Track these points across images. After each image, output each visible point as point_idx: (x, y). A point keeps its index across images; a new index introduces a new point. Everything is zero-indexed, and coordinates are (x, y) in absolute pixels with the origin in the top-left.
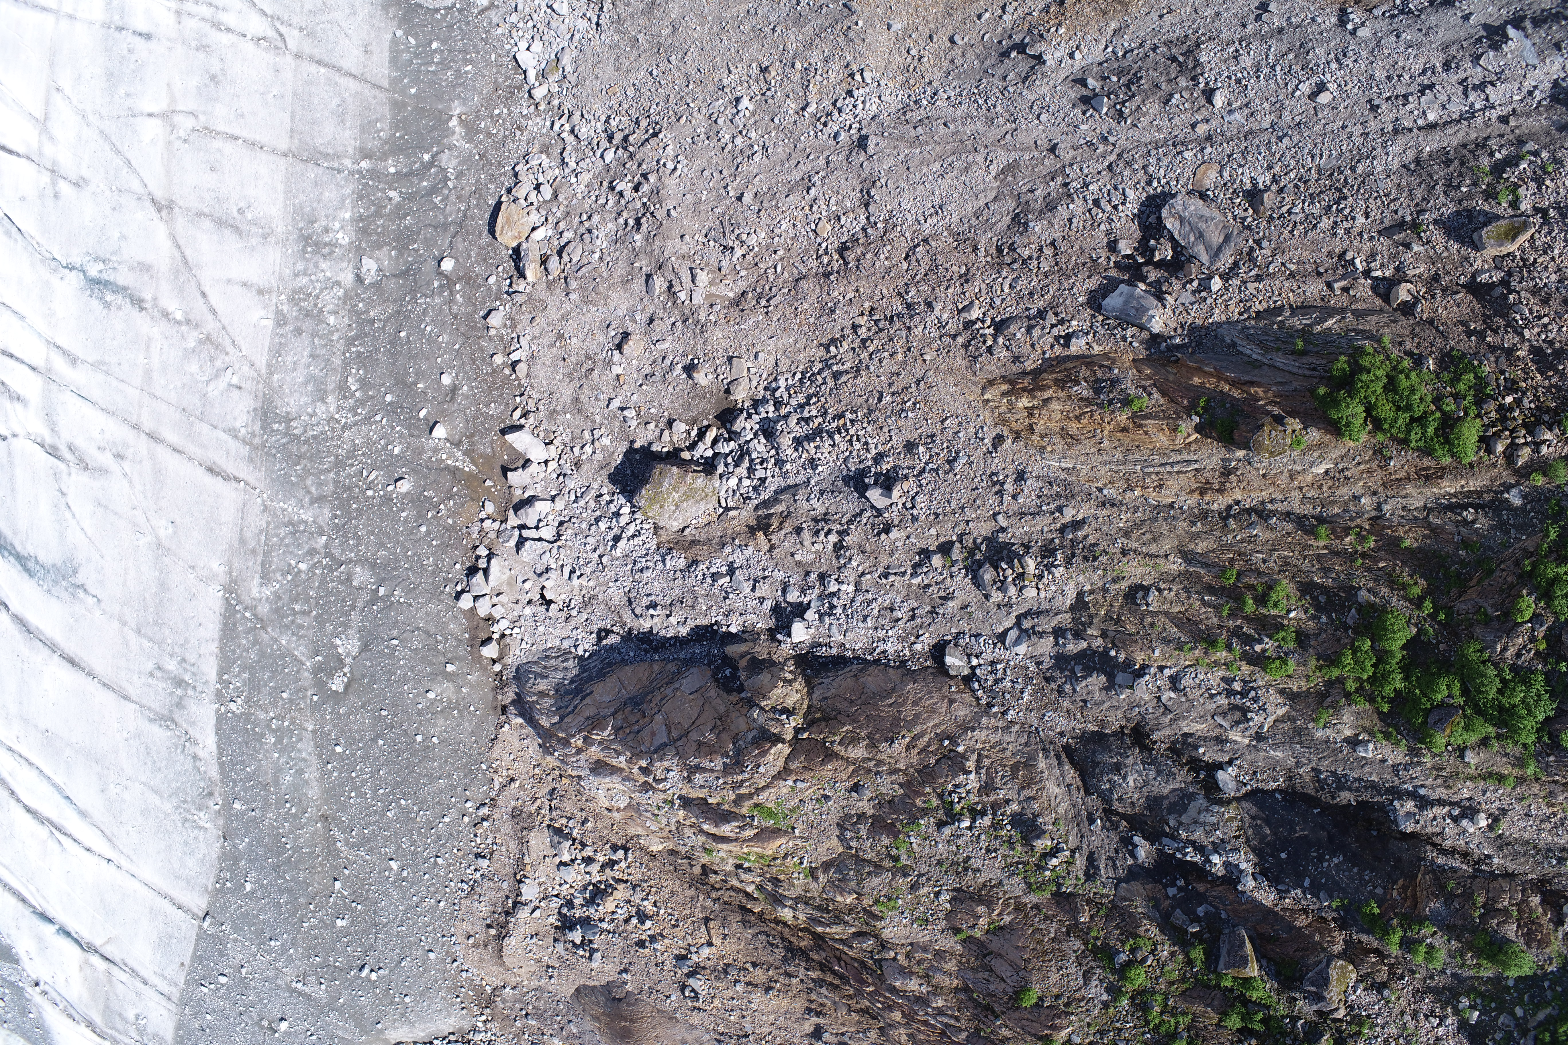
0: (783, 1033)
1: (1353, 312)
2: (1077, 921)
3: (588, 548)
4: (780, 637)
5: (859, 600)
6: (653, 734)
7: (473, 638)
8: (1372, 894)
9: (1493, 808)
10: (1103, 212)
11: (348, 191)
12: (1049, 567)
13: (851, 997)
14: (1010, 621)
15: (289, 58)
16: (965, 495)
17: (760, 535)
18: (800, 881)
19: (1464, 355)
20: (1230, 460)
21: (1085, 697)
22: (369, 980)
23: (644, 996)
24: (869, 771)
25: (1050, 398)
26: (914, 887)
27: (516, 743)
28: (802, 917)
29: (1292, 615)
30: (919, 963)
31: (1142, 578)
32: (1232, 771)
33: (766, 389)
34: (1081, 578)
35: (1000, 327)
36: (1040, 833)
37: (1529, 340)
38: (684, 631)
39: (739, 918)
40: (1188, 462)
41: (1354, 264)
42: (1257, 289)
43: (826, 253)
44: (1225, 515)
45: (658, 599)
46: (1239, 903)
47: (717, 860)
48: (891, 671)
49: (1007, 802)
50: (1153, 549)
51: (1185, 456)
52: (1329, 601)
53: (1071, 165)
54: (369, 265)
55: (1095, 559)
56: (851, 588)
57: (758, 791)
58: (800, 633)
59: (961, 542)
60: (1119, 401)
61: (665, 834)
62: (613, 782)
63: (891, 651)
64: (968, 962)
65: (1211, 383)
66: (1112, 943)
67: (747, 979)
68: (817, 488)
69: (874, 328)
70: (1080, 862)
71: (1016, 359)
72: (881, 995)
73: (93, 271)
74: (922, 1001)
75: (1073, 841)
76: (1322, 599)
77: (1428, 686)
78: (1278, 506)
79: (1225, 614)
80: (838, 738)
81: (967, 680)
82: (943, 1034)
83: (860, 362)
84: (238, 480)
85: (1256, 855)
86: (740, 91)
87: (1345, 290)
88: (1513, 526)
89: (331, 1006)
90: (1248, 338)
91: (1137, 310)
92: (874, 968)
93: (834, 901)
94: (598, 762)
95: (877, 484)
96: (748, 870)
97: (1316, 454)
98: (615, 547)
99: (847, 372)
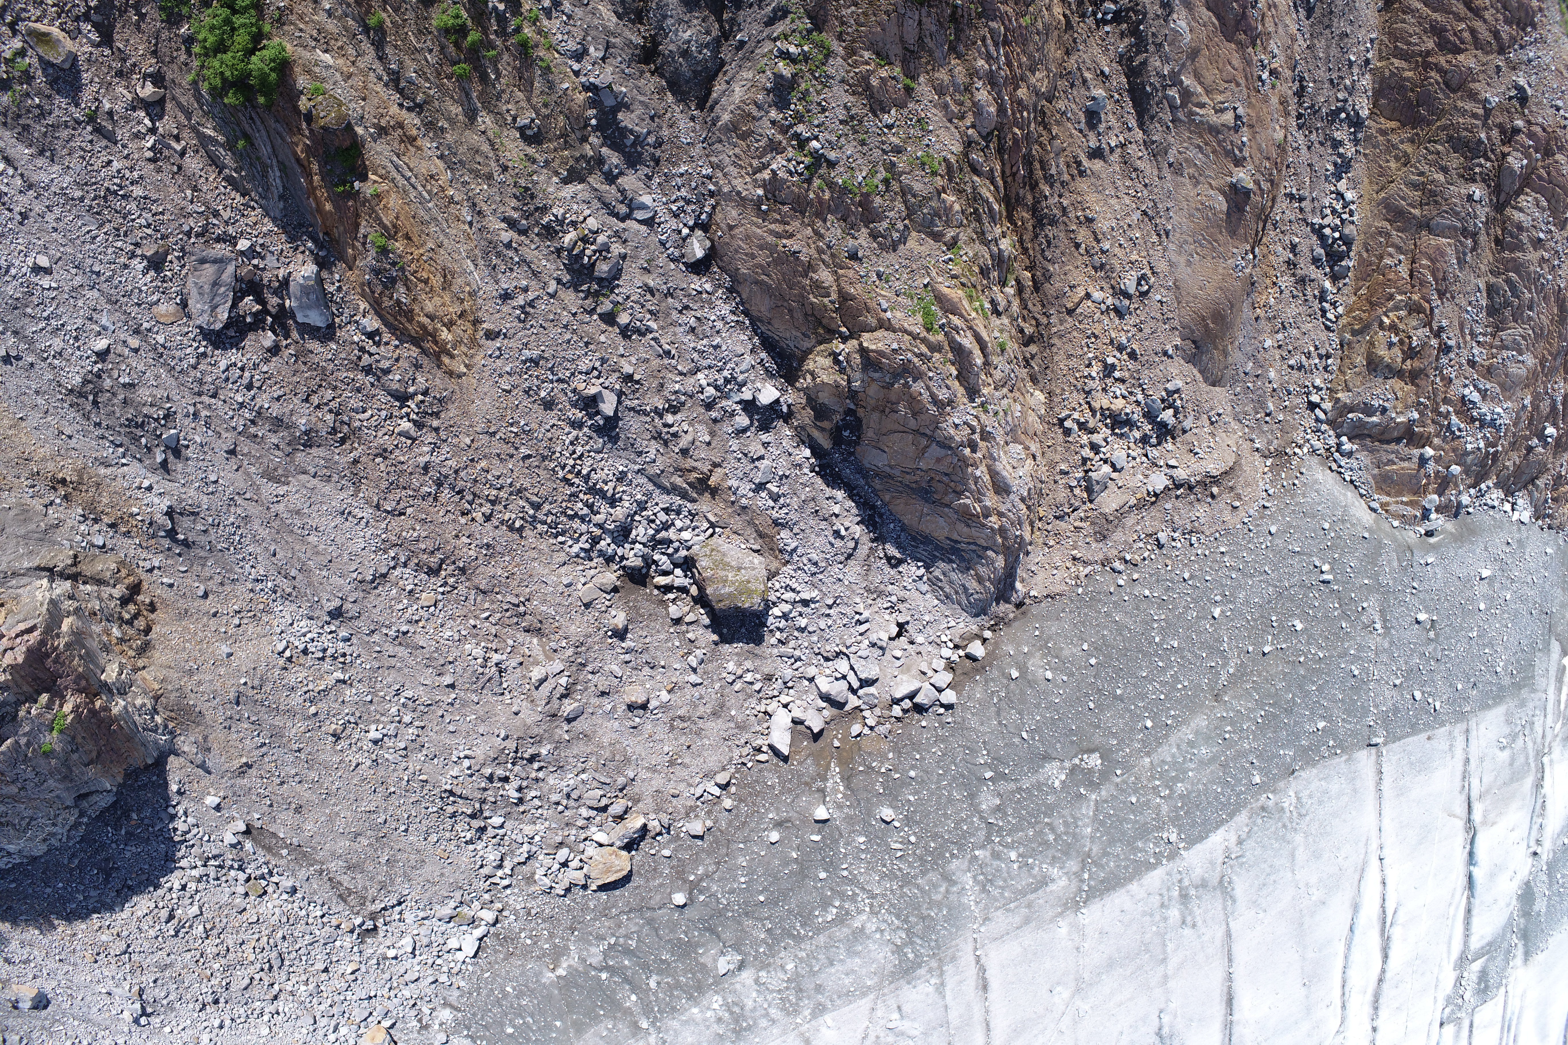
0: (1119, 183)
1: (189, 119)
3: (830, 622)
4: (785, 409)
5: (705, 363)
6: (938, 460)
7: (977, 671)
10: (252, 377)
12: (561, 222)
13: (1041, 144)
14: (630, 224)
16: (554, 332)
17: (712, 482)
18: (968, 251)
19: (161, 9)
20: (371, 135)
21: (648, 120)
23: (1176, 323)
24: (833, 256)
25: (427, 316)
26: (898, 150)
27: (1041, 577)
28: (998, 230)
30: (961, 104)
31: (515, 140)
33: (591, 560)
34: (551, 189)
35: (402, 398)
36: (778, 77)
38: (840, 494)
39: (1047, 285)
40: (397, 167)
41: (153, 146)
42: (225, 209)
43: (445, 584)
44: (417, 108)
45: (829, 533)
47: (1006, 335)
48: (744, 296)
49: (773, 123)
50: (486, 148)
51: (394, 173)
53: (235, 429)
55: (527, 189)
56: (700, 375)
57: (915, 337)
58: (768, 394)
59: (594, 309)
60: (387, 258)
61: (1017, 394)
62: (1004, 468)
63: (727, 307)
64: (928, 63)
65: (322, 193)
67: (1094, 244)
68: (639, 460)
69: (477, 501)
70: (780, 28)
71: (417, 366)
72: (1015, 119)
74: (991, 80)
75: (767, 46)
78: (380, 70)
79: (493, 53)
80: (826, 300)
81: (705, 227)
82: (1006, 43)
83: (511, 494)
86: (367, 746)
87: (177, 138)
90: (267, 189)
91: (308, 294)
92: (995, 139)
93: (963, 212)
94: (997, 492)
95: (598, 413)
96: (992, 302)
97: (317, 70)
98: (812, 601)
99: (527, 500)
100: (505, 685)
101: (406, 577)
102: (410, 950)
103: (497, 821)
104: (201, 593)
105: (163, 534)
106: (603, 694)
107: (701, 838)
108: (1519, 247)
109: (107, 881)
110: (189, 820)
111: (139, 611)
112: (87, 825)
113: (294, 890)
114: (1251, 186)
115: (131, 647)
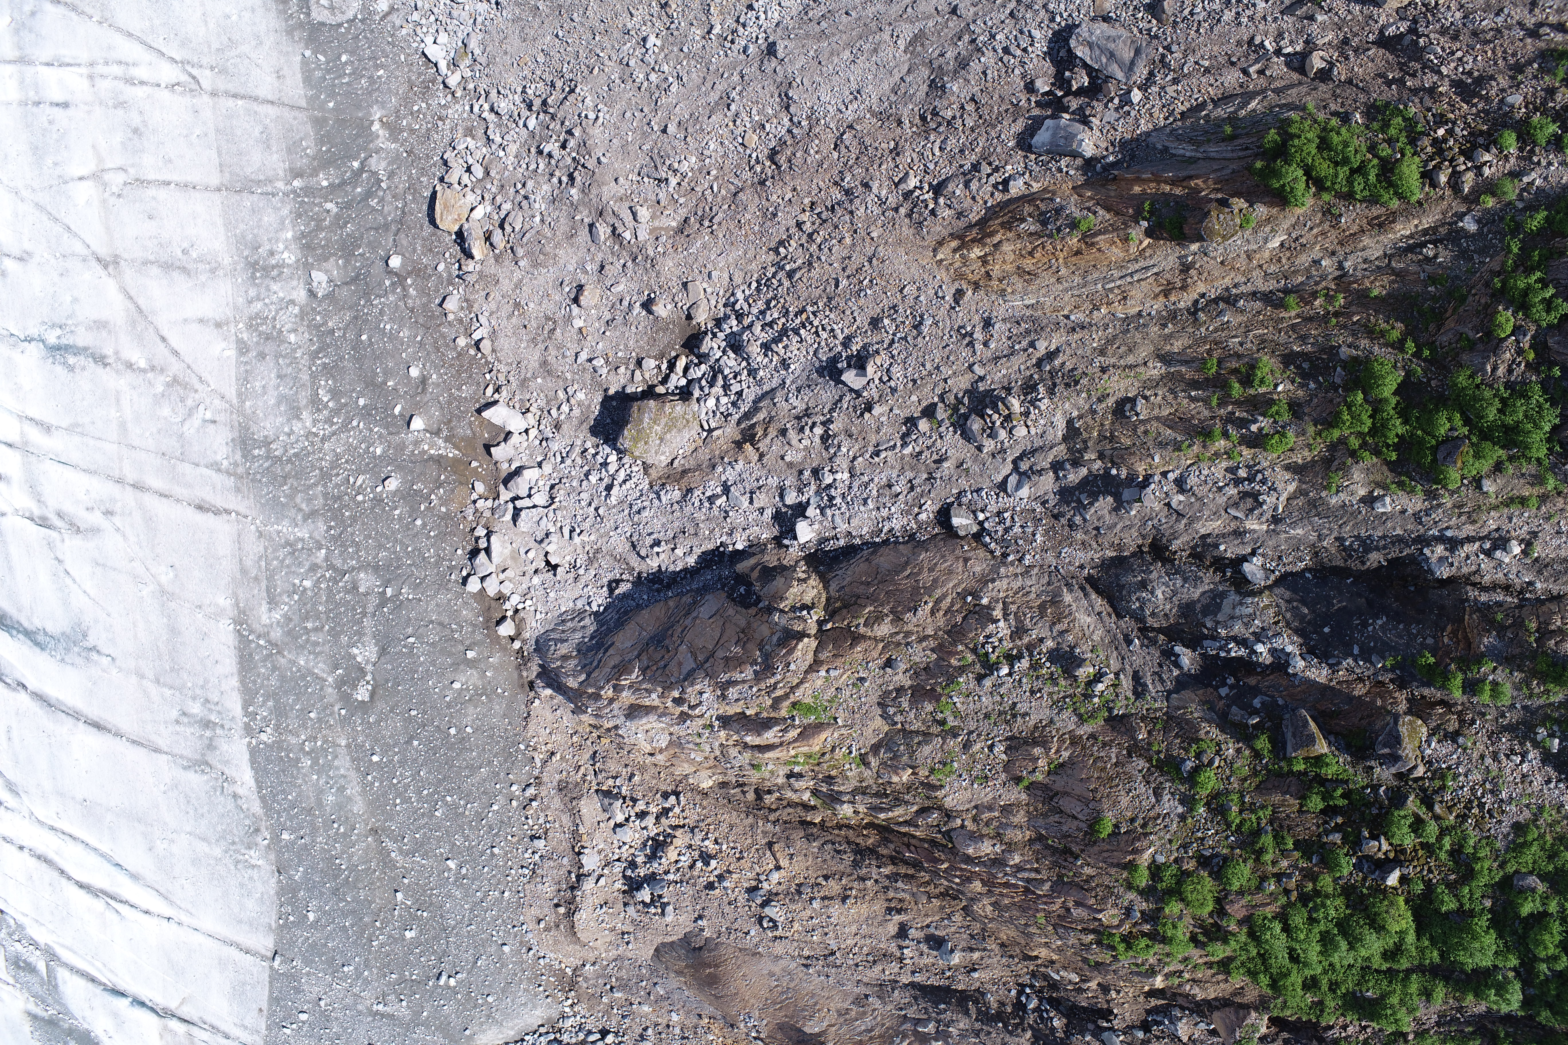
0: (868, 941)
1: (1274, 90)
2: (1135, 739)
3: (583, 503)
4: (786, 542)
5: (855, 485)
6: (680, 664)
7: (487, 620)
8: (1424, 646)
9: (1523, 532)
10: (1014, 57)
11: (285, 211)
12: (1032, 403)
13: (928, 883)
14: (1008, 468)
15: (206, 98)
16: (938, 355)
17: (748, 446)
18: (853, 772)
19: (1388, 104)
20: (1186, 256)
21: (1097, 524)
22: (449, 987)
23: (723, 939)
24: (899, 644)
25: (1000, 242)
26: (967, 746)
27: (549, 716)
28: (862, 809)
29: (1280, 388)
30: (987, 824)
31: (1126, 391)
32: (1257, 561)
33: (725, 305)
34: (1067, 405)
35: (938, 190)
36: (1080, 662)
37: (1448, 76)
38: (691, 561)
39: (802, 834)
40: (1147, 268)
41: (1264, 47)
42: (1176, 91)
43: (758, 162)
44: (1194, 310)
45: (661, 536)
46: (1294, 686)
47: (767, 775)
48: (901, 547)
49: (1041, 640)
50: (1131, 360)
51: (1142, 264)
52: (1313, 366)
53: (974, 22)
54: (319, 277)
55: (1077, 383)
56: (846, 475)
57: (793, 689)
58: (805, 532)
59: (943, 401)
60: (1067, 226)
61: (711, 762)
62: (650, 722)
63: (898, 527)
64: (1036, 810)
65: (1151, 188)
66: (1175, 753)
67: (822, 894)
68: (794, 387)
69: (818, 221)
70: (1126, 683)
71: (960, 215)
72: (956, 869)
73: (52, 338)
74: (998, 862)
75: (1115, 664)
76: (1306, 365)
77: (1428, 426)
78: (1243, 289)
79: (1215, 403)
80: (862, 621)
81: (977, 537)
82: (1027, 891)
83: (811, 255)
84: (228, 512)
85: (1300, 636)
86: (645, 30)
87: (1261, 72)
88: (1474, 251)
89: (416, 1021)
90: (1179, 138)
91: (1066, 139)
92: (944, 842)
93: (890, 783)
94: (632, 706)
95: (849, 366)
96: (800, 776)
97: (1268, 229)
98: (609, 496)
99: (800, 268)
101: (778, 128)
103: (532, 123)
106: (602, 267)
107: (441, 305)
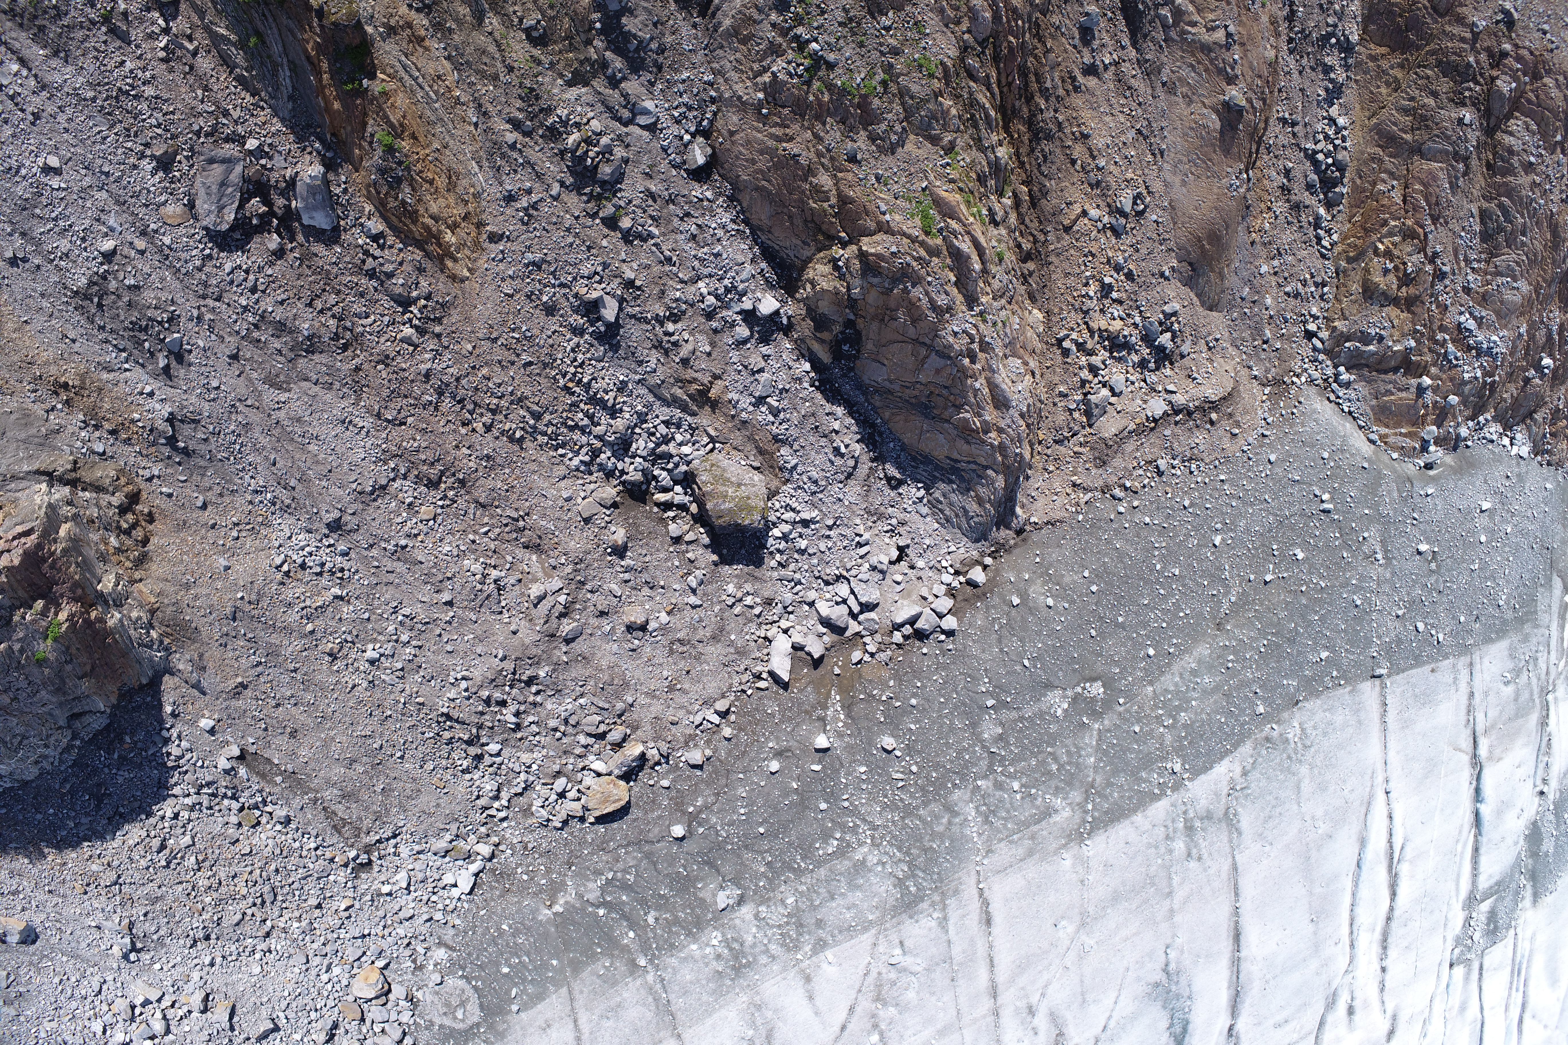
0: (1113, 101)
1: (202, 19)
3: (830, 544)
4: (785, 321)
5: (706, 271)
6: (938, 371)
7: (978, 598)
10: (257, 280)
12: (565, 123)
13: (1036, 57)
14: (633, 129)
16: (557, 235)
17: (713, 394)
18: (965, 157)
20: (380, 34)
21: (651, 26)
23: (1172, 245)
24: (832, 159)
25: (432, 217)
26: (895, 52)
27: (1041, 502)
28: (994, 138)
30: (957, 9)
31: (521, 41)
33: (591, 474)
34: (555, 91)
35: (405, 303)
38: (840, 411)
39: (1044, 201)
40: (404, 67)
41: (166, 46)
42: (235, 109)
43: (445, 497)
44: (426, 9)
45: (829, 451)
47: (1003, 246)
48: (745, 205)
49: (774, 25)
50: (492, 49)
51: (402, 73)
53: (238, 333)
55: (531, 90)
56: (701, 284)
57: (914, 240)
58: (768, 304)
59: (597, 213)
60: (394, 157)
61: (1015, 307)
62: (1003, 382)
63: (728, 216)
65: (331, 92)
67: (1090, 161)
68: (639, 369)
69: (478, 411)
71: (421, 270)
72: (1010, 27)
80: (826, 205)
81: (706, 134)
83: (512, 403)
86: (364, 666)
87: (190, 38)
90: (277, 88)
91: (314, 194)
92: (990, 46)
93: (960, 117)
94: (996, 407)
95: (599, 319)
96: (990, 210)
98: (812, 521)
99: (528, 409)
100: (503, 604)
101: (406, 490)
102: (404, 885)
103: (494, 748)
104: (199, 504)
105: (163, 441)
106: (602, 614)
107: (700, 767)
108: (1509, 171)
109: (98, 807)
110: (183, 743)
111: (138, 521)
112: (79, 748)
113: (287, 821)
114: (1243, 103)
115: (128, 558)
